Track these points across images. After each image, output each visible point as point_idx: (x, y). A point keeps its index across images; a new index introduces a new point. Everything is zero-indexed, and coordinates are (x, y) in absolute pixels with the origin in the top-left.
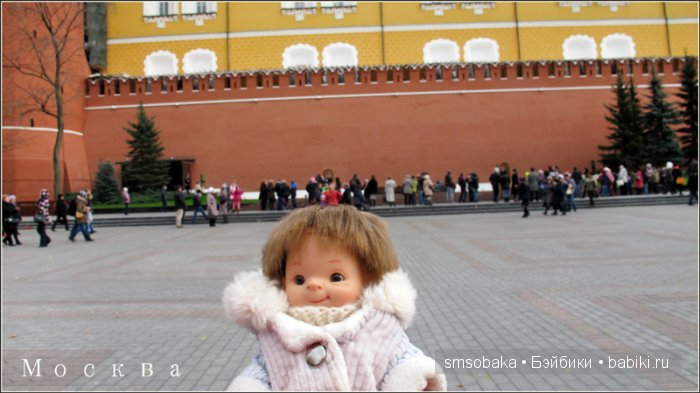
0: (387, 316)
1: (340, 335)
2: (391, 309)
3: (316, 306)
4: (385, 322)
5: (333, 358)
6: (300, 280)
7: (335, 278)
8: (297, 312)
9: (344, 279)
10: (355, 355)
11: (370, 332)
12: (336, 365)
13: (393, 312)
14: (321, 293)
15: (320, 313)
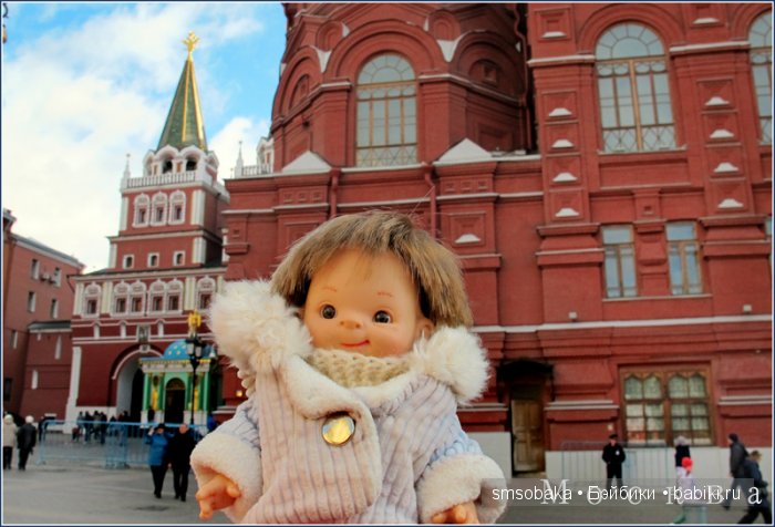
0: (441, 388)
1: (376, 405)
2: (449, 378)
3: (348, 351)
4: (437, 395)
5: (363, 437)
6: (329, 312)
7: (381, 317)
8: (320, 356)
9: (392, 322)
10: (393, 436)
11: (416, 407)
12: (367, 447)
13: (452, 382)
14: (360, 335)
15: (353, 362)
